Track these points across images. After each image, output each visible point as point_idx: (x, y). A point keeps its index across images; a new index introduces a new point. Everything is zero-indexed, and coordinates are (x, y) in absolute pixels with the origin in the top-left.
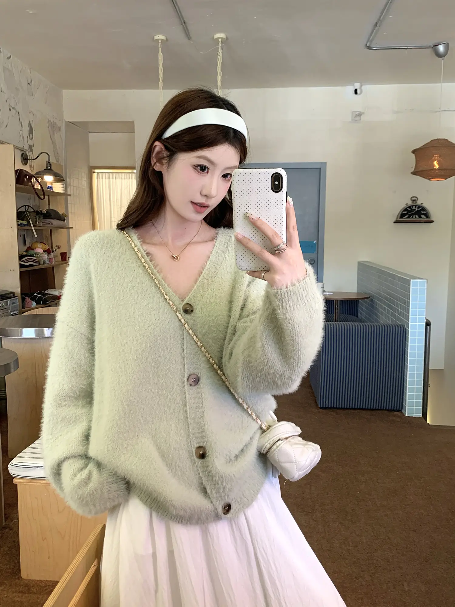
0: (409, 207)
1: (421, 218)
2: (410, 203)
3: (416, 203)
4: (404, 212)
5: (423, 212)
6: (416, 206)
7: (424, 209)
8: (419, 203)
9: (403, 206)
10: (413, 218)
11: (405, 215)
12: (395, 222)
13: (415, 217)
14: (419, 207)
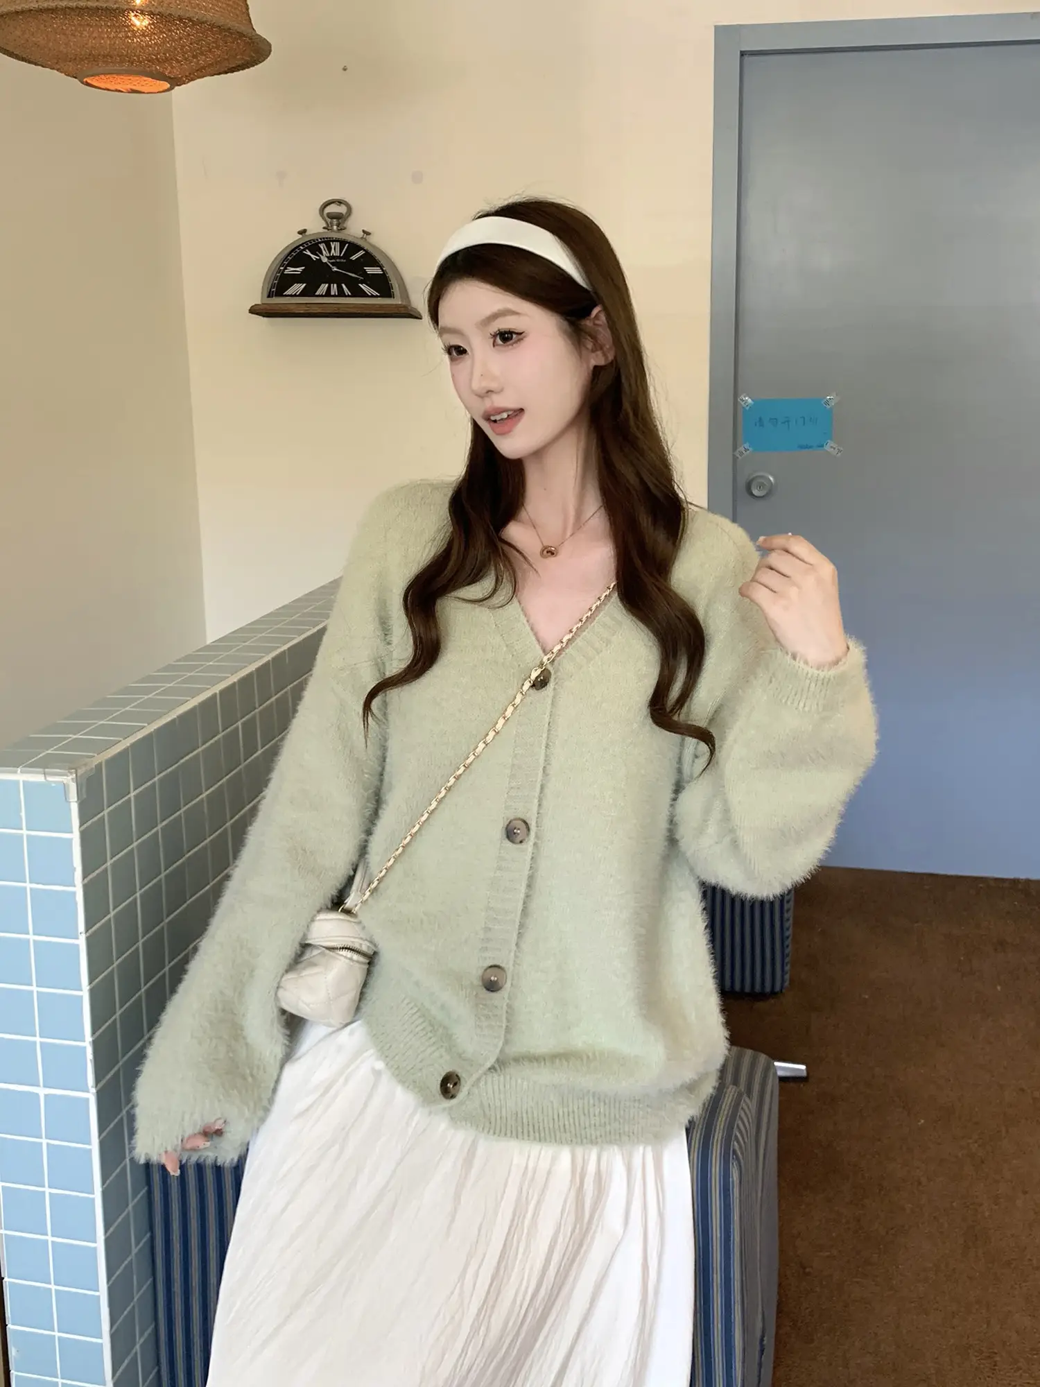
0: (314, 248)
1: (364, 295)
2: (316, 227)
3: (341, 229)
4: (290, 270)
5: (370, 270)
6: (342, 243)
7: (370, 259)
8: (354, 230)
9: (286, 238)
10: (328, 294)
11: (295, 279)
12: (253, 311)
13: (340, 288)
14: (354, 248)
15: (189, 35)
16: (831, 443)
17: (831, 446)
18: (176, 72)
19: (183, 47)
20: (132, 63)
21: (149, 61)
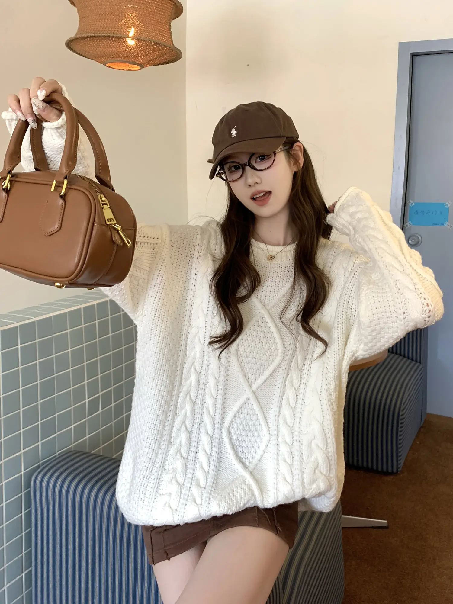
15: (142, 46)
16: (447, 223)
17: (447, 224)
18: (141, 61)
19: (140, 51)
20: (121, 58)
21: (128, 57)
